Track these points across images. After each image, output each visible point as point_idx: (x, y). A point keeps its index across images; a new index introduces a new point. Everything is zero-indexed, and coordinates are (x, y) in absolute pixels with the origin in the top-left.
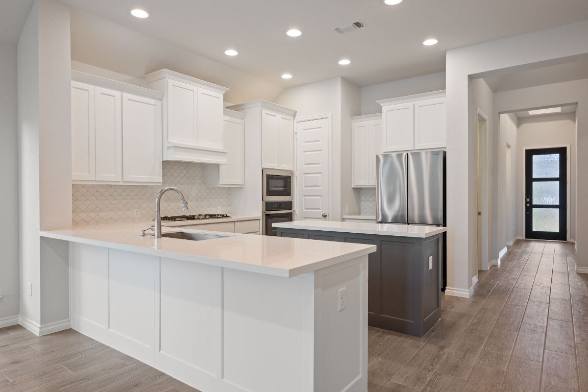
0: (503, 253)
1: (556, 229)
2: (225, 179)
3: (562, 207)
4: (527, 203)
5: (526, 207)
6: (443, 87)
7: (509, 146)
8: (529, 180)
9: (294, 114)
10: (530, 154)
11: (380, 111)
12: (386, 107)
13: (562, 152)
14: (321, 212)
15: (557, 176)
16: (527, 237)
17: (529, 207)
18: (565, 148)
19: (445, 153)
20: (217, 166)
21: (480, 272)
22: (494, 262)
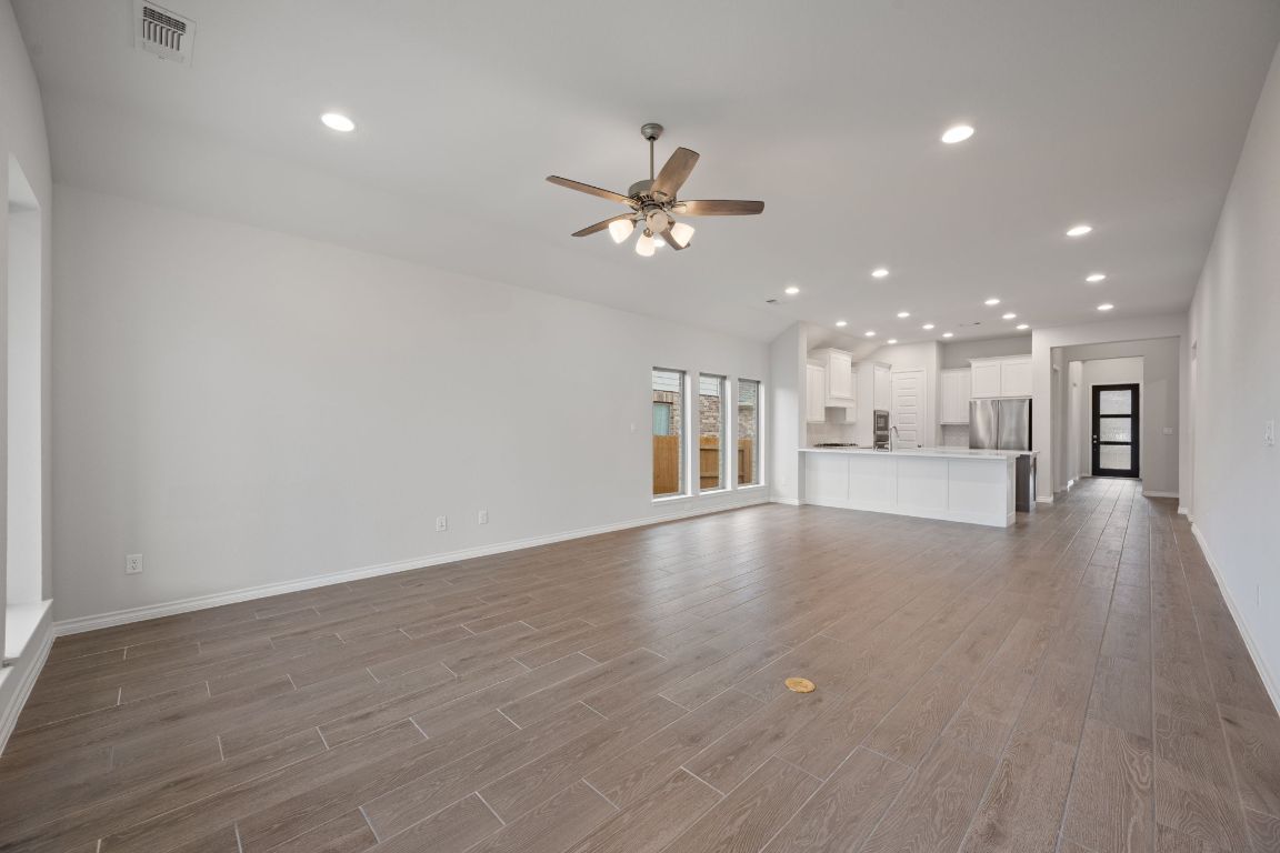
0: (1071, 483)
1: (1127, 466)
2: (850, 418)
3: (1135, 444)
4: (1093, 440)
5: (1093, 444)
6: (1030, 352)
7: (1075, 385)
8: (1097, 416)
9: (890, 367)
10: (1097, 390)
11: (969, 366)
12: (975, 364)
13: (1134, 388)
14: (916, 443)
15: (1129, 412)
16: (1093, 474)
17: (1097, 445)
18: (1138, 385)
19: (1031, 401)
20: (844, 409)
21: (1055, 494)
22: (1064, 488)
